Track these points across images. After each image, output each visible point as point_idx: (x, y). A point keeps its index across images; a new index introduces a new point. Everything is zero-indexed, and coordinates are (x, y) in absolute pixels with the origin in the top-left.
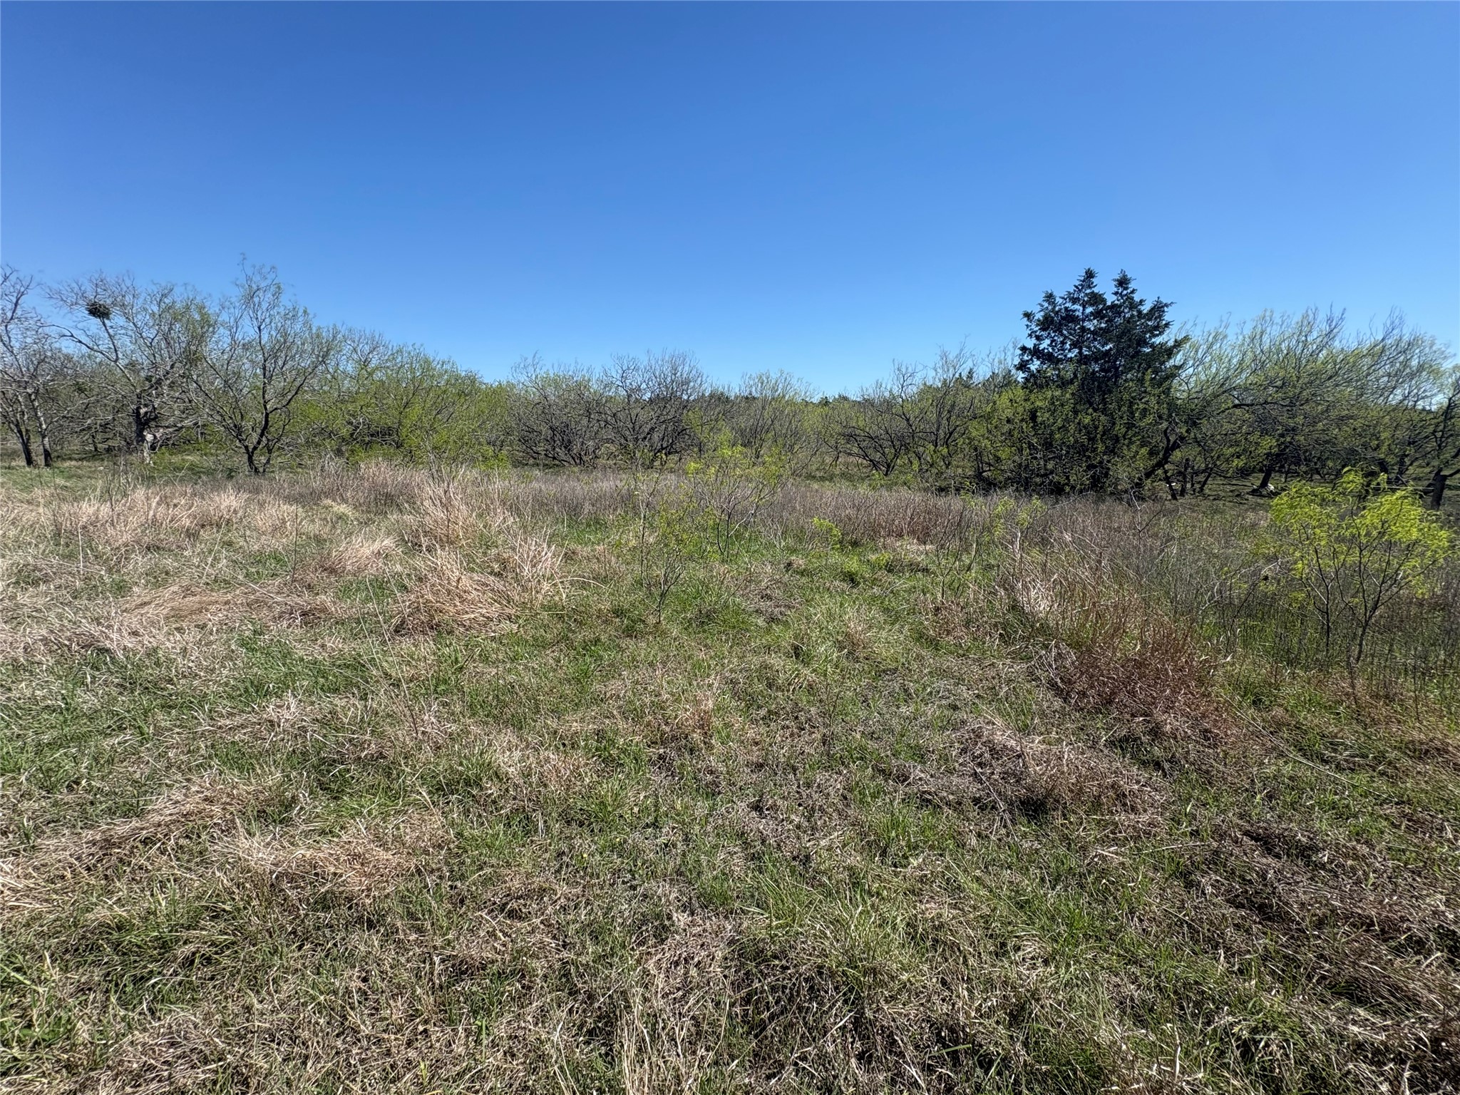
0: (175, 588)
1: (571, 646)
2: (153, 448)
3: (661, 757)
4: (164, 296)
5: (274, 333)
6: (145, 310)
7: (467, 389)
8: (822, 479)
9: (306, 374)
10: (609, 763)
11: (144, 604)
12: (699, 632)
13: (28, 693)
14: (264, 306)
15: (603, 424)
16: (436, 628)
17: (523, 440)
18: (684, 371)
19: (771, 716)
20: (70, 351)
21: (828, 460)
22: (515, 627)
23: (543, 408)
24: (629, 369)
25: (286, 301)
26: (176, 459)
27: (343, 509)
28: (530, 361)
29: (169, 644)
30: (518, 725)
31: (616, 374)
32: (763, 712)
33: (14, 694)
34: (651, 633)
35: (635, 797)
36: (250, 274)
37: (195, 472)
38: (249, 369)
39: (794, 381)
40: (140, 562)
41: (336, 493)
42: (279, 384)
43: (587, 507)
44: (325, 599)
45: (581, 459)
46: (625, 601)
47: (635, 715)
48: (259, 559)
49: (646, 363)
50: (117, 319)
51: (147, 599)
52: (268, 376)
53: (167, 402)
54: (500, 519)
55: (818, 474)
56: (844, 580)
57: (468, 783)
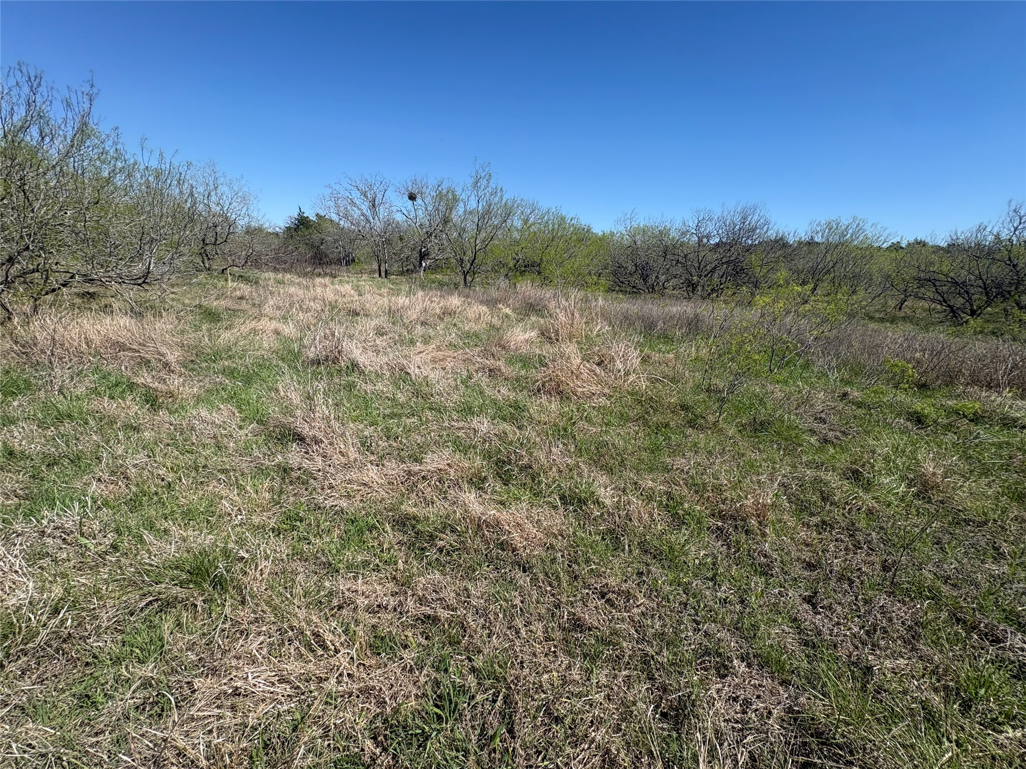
0: (434, 346)
1: (646, 424)
2: (424, 271)
3: (718, 528)
4: (439, 186)
5: (485, 204)
6: (430, 193)
7: (583, 236)
8: (882, 320)
9: (497, 228)
10: (678, 521)
11: (421, 352)
12: (752, 437)
13: (381, 389)
14: (483, 187)
15: (674, 262)
16: (562, 394)
17: (615, 273)
18: (753, 219)
19: (824, 525)
20: (398, 219)
21: (892, 303)
22: (608, 402)
23: (633, 249)
24: (704, 219)
25: (492, 184)
26: (433, 277)
27: (508, 311)
28: (628, 216)
29: (434, 376)
30: (610, 471)
31: (692, 224)
32: (815, 520)
33: (377, 388)
34: (710, 428)
35: (696, 553)
36: (477, 169)
37: (441, 285)
38: (471, 227)
39: (867, 227)
40: (419, 330)
41: (504, 301)
42: (483, 235)
43: (660, 324)
44: (501, 364)
45: (653, 288)
46: (689, 399)
47: (699, 489)
48: (468, 335)
49: (719, 214)
50: (419, 201)
51: (422, 350)
52: (479, 229)
53: (433, 245)
54: (601, 327)
55: (877, 315)
56: (908, 420)
57: (580, 501)
